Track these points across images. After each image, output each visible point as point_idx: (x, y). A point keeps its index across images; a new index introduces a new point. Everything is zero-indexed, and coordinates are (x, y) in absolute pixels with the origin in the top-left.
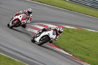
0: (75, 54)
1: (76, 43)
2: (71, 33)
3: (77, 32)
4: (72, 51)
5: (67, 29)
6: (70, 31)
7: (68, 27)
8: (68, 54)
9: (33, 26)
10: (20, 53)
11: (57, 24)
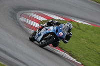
0: (86, 62)
1: (88, 46)
2: (83, 31)
3: (92, 30)
4: (81, 56)
5: (78, 24)
6: (81, 28)
7: (80, 22)
8: (75, 60)
9: (28, 14)
10: (5, 52)
11: (64, 16)
